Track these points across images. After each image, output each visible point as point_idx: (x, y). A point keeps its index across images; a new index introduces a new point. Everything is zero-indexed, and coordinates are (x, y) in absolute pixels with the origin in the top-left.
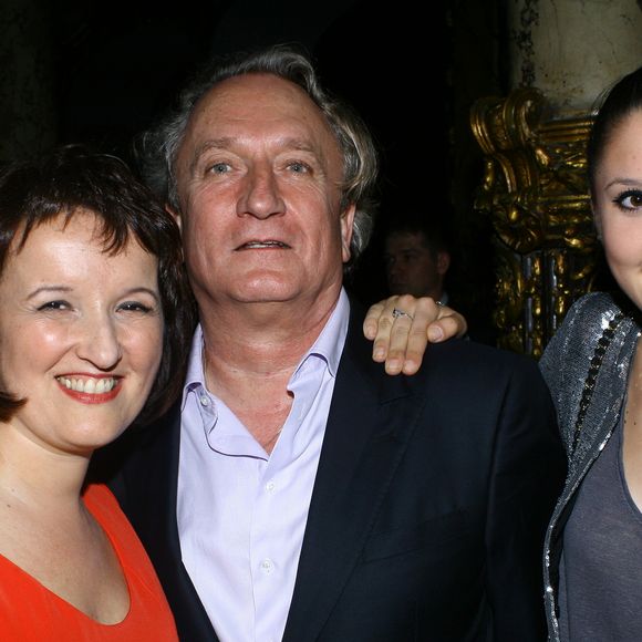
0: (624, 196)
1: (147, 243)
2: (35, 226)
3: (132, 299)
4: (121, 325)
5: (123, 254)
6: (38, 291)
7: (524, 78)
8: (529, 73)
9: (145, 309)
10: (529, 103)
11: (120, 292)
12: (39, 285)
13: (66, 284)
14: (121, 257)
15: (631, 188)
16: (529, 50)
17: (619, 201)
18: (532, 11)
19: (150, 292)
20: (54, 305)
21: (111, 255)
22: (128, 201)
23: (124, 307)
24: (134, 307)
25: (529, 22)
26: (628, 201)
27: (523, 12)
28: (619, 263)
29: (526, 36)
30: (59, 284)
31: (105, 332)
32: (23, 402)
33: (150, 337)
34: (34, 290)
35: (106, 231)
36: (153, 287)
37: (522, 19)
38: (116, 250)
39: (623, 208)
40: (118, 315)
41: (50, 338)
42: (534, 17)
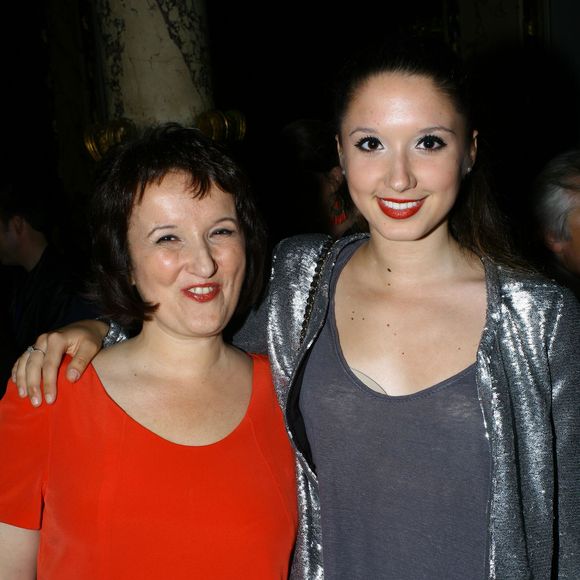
0: (363, 141)
1: (225, 186)
2: (147, 186)
3: (219, 226)
4: (214, 246)
5: (208, 197)
6: (154, 230)
7: (117, 111)
8: (120, 107)
9: (229, 232)
10: (122, 129)
11: (210, 223)
12: (154, 226)
13: (172, 224)
14: (207, 199)
15: (369, 135)
16: (119, 92)
17: (359, 145)
18: (118, 67)
19: (231, 220)
20: (167, 238)
21: (200, 199)
22: (206, 159)
23: (215, 233)
24: (221, 232)
25: (117, 74)
26: (366, 145)
27: (112, 67)
28: (358, 192)
29: (115, 83)
30: (167, 224)
31: (203, 253)
32: (156, 307)
33: (234, 251)
34: (151, 230)
35: (194, 182)
36: (233, 216)
37: (112, 72)
38: (203, 194)
39: (363, 149)
40: (211, 239)
41: (167, 263)
42: (120, 71)
